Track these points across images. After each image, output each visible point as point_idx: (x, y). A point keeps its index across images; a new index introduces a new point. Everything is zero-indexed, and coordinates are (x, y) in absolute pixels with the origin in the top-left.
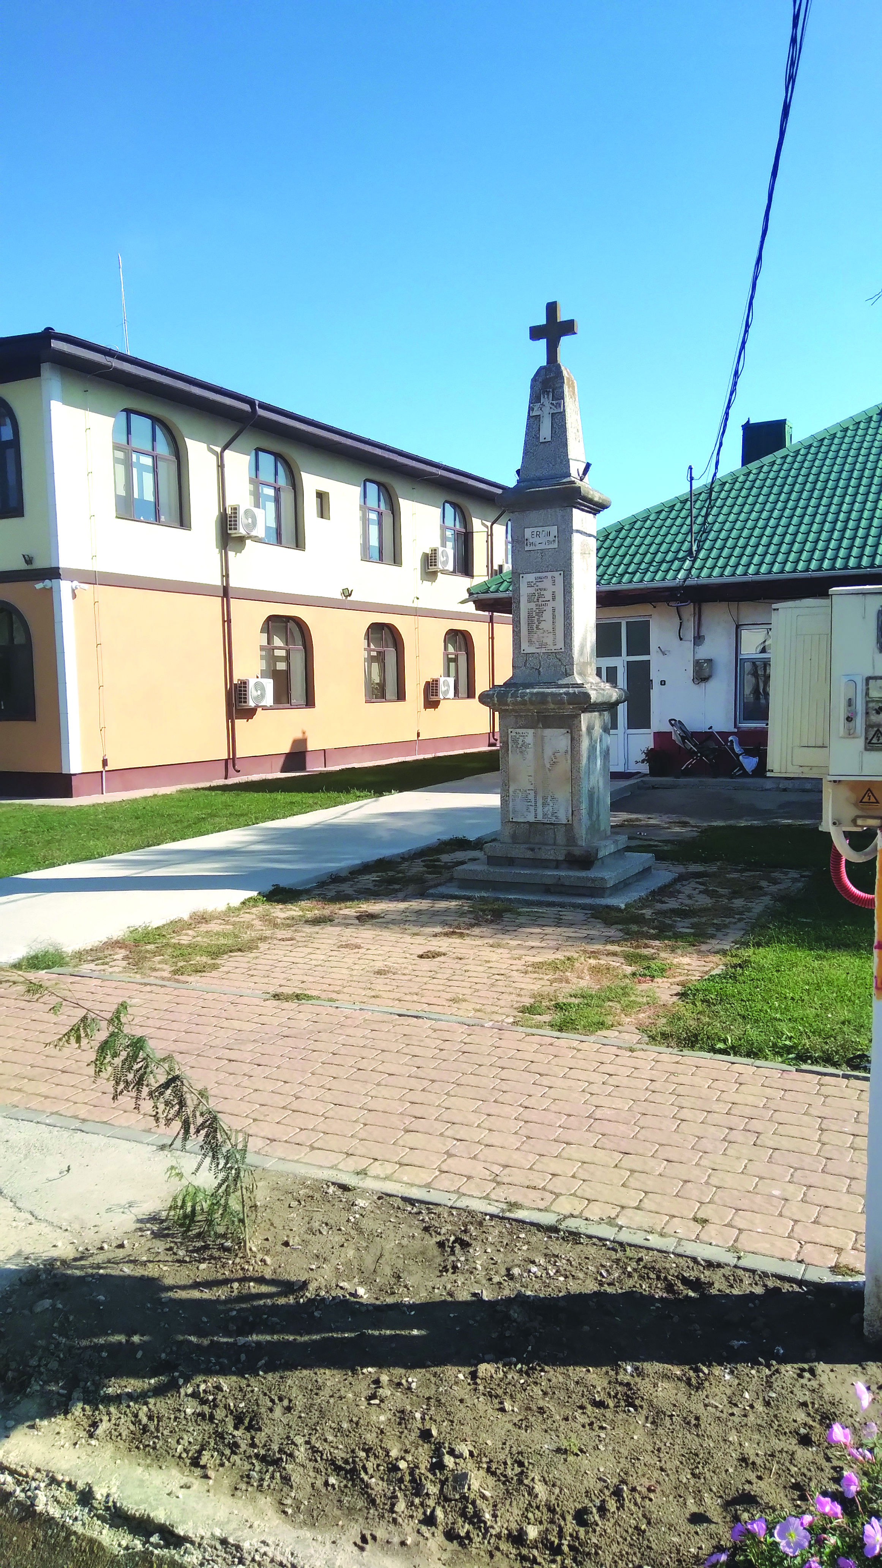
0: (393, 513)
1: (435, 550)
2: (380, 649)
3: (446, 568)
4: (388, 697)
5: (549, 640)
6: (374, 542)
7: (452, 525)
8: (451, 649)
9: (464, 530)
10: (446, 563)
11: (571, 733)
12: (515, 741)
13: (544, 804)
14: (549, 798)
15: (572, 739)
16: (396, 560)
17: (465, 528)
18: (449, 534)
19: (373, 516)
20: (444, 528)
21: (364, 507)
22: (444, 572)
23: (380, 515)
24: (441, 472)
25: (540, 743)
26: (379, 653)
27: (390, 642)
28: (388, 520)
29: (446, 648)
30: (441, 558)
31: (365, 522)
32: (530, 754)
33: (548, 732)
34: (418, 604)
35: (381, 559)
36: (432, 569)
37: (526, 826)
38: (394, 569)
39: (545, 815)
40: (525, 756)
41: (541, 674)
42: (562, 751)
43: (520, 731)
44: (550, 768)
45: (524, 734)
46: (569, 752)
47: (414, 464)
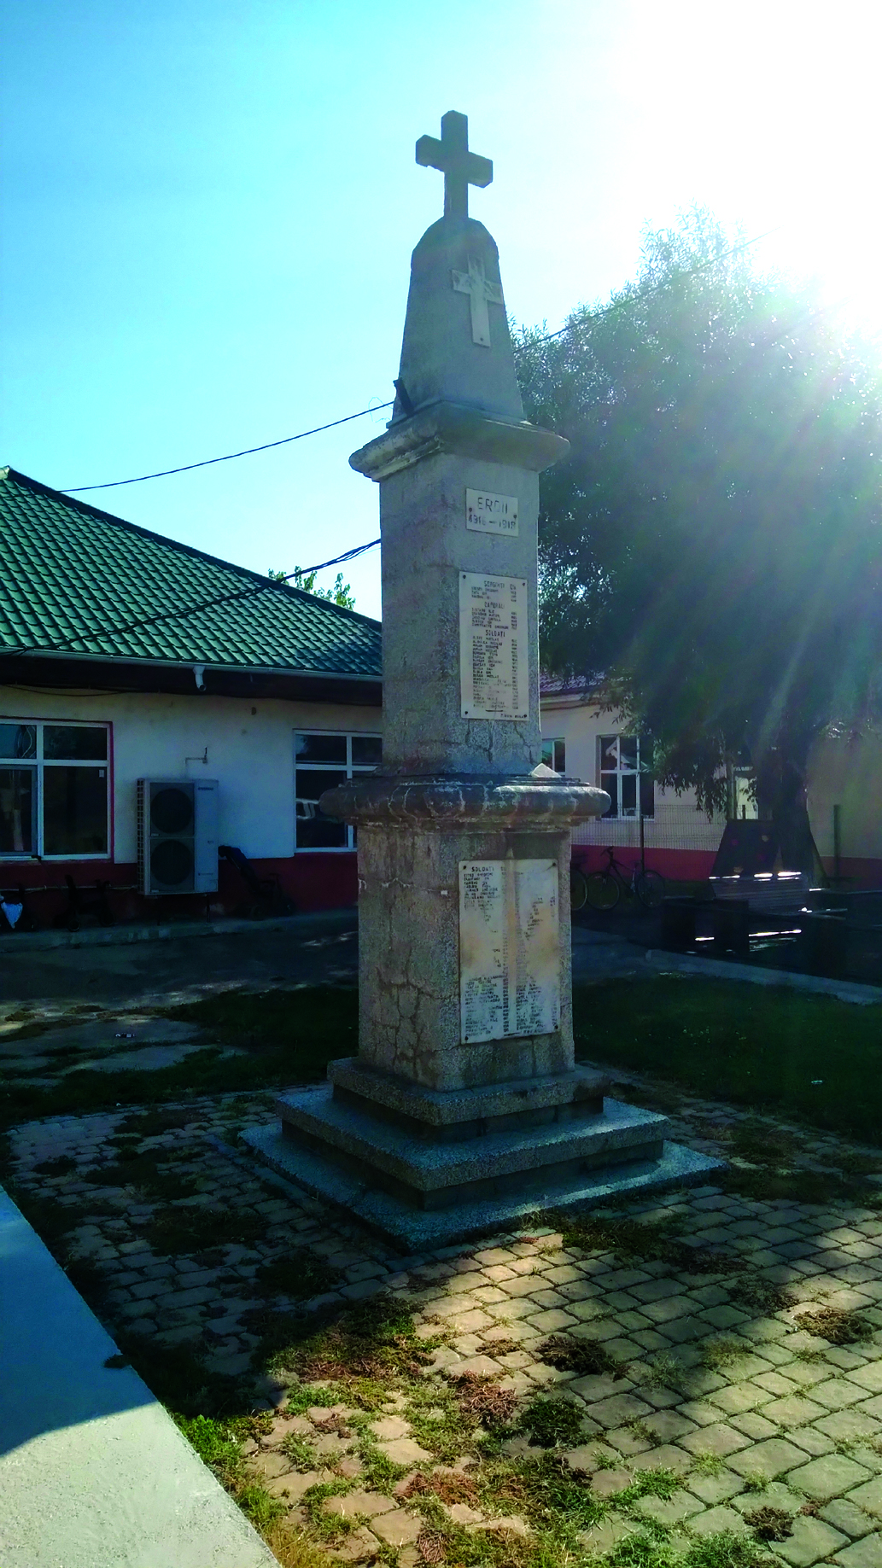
5: (506, 697)
11: (559, 867)
12: (471, 885)
13: (519, 1003)
15: (559, 875)
25: (513, 884)
32: (497, 908)
33: (526, 866)
37: (488, 1050)
39: (521, 1022)
40: (488, 912)
41: (494, 758)
42: (546, 900)
43: (480, 864)
44: (529, 932)
45: (486, 872)
46: (557, 901)
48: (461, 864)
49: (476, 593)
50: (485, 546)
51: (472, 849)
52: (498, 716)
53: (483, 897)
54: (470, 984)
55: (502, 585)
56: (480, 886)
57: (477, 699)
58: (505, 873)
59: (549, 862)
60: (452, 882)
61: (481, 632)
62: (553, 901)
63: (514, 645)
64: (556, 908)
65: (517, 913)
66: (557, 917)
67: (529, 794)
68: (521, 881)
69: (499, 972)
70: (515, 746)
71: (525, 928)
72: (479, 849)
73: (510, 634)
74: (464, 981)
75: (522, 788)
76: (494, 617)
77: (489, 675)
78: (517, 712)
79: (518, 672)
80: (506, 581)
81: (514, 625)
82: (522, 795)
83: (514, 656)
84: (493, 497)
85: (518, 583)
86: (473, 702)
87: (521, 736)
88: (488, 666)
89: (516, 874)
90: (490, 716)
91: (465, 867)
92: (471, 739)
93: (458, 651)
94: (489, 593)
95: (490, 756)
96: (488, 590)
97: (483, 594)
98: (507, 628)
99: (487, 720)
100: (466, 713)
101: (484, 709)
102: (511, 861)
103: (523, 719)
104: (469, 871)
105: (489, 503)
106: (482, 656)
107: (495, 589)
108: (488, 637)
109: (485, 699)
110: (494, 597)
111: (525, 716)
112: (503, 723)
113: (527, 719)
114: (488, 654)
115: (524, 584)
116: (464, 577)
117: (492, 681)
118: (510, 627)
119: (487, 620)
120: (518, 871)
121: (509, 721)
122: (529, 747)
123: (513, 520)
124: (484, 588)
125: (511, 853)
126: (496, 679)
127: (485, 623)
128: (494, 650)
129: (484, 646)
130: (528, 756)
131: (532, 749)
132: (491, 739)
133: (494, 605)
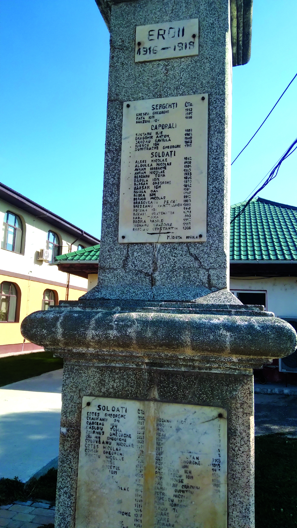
0: (22, 230)
1: (43, 250)
2: (8, 295)
3: (47, 259)
4: (9, 320)
5: (175, 217)
6: (10, 241)
7: (52, 242)
8: (47, 298)
9: (58, 245)
10: (48, 256)
12: (96, 426)
16: (22, 251)
17: (59, 244)
18: (51, 246)
19: (11, 230)
20: (48, 242)
21: (6, 224)
22: (47, 261)
23: (15, 229)
24: (48, 214)
25: (154, 438)
26: (7, 297)
27: (14, 291)
28: (19, 233)
29: (44, 298)
30: (45, 255)
31: (6, 231)
32: (129, 461)
33: (172, 411)
34: (31, 275)
35: (13, 250)
36: (40, 259)
38: (21, 256)
40: (117, 463)
41: (158, 283)
42: (206, 461)
43: (109, 403)
44: (176, 500)
45: (115, 413)
46: (224, 466)
47: (35, 207)
48: (86, 399)
49: (141, 119)
50: (157, 73)
51: (102, 383)
52: (163, 238)
53: (111, 444)
55: (175, 105)
56: (107, 428)
57: (138, 223)
58: (142, 418)
59: (211, 412)
60: (72, 418)
61: (146, 155)
62: (216, 464)
63: (188, 162)
64: (222, 475)
65: (158, 472)
66: (223, 488)
67: (156, 323)
68: (168, 431)
70: (187, 270)
71: (170, 493)
72: (112, 384)
73: (182, 152)
75: (151, 315)
76: (161, 138)
77: (153, 196)
78: (189, 233)
79: (191, 189)
80: (180, 100)
81: (188, 142)
82: (145, 323)
83: (188, 175)
84: (165, 26)
85: (195, 99)
86: (132, 226)
87: (196, 259)
88: (152, 188)
89: (160, 422)
90: (153, 239)
91: (89, 404)
92: (130, 264)
93: (119, 178)
94: (157, 116)
95: (153, 282)
96: (156, 113)
97: (150, 118)
98: (178, 146)
99: (151, 244)
100: (123, 237)
101: (146, 232)
102: (152, 404)
103: (198, 240)
104: (93, 409)
105: (161, 32)
106: (145, 179)
107: (166, 110)
108: (154, 158)
109: (148, 222)
110: (162, 119)
111: (201, 236)
112: (172, 246)
113: (204, 239)
114: (153, 176)
115: (203, 99)
116: (128, 106)
117: (155, 204)
118: (183, 144)
119: (153, 141)
120: (162, 416)
121: (180, 243)
122: (208, 270)
123: (192, 40)
124: (151, 112)
125: (155, 393)
126: (163, 200)
127: (151, 145)
128: (160, 171)
129: (148, 170)
130: (205, 280)
131: (212, 272)
132: (155, 263)
133: (163, 127)
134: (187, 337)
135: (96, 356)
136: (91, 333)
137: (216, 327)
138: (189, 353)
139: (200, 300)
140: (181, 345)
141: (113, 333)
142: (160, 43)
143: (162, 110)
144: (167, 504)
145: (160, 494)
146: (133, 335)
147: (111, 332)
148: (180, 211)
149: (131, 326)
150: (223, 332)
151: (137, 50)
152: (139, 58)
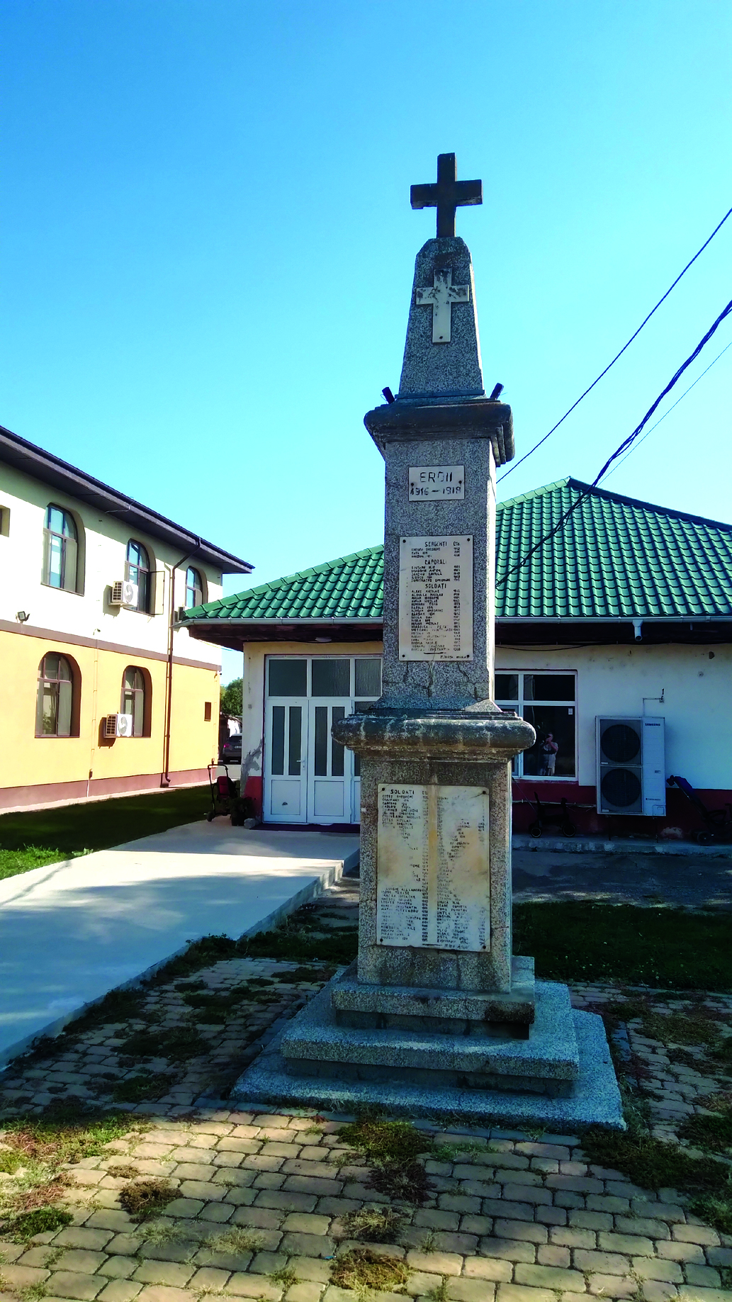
0: (77, 542)
1: (120, 584)
2: (56, 680)
3: (130, 603)
4: (60, 733)
5: (447, 640)
6: (56, 568)
7: (136, 563)
8: (128, 686)
9: (147, 570)
10: (130, 598)
11: (491, 796)
12: (390, 805)
13: (440, 917)
14: (450, 905)
15: (492, 804)
16: (79, 588)
17: (149, 567)
18: (132, 571)
19: (56, 542)
20: (128, 565)
21: (48, 532)
22: (127, 607)
23: (64, 541)
24: (130, 507)
25: (436, 811)
26: (53, 685)
27: (66, 672)
28: (71, 548)
29: (123, 685)
30: (125, 593)
31: (47, 547)
32: (417, 829)
33: (448, 791)
34: (98, 637)
35: (62, 585)
36: (115, 602)
37: (406, 953)
38: (75, 597)
39: (441, 935)
40: (407, 831)
41: (433, 695)
42: (474, 825)
43: (400, 787)
44: (453, 854)
45: (405, 795)
46: (487, 827)
47: (104, 494)
48: (380, 786)
49: (416, 554)
50: (429, 512)
51: (393, 774)
52: (438, 658)
53: (403, 818)
54: (387, 892)
55: (445, 543)
56: (399, 806)
57: (416, 644)
58: (426, 797)
59: (478, 790)
60: (371, 801)
61: (421, 586)
62: (481, 826)
63: (456, 594)
64: (486, 834)
65: (440, 834)
66: (487, 842)
67: (437, 726)
68: (445, 805)
69: (419, 885)
70: (458, 684)
71: (448, 848)
72: (401, 774)
73: (452, 585)
74: (381, 889)
75: (433, 721)
76: (434, 572)
77: (428, 621)
78: (459, 653)
79: (460, 617)
80: (450, 540)
81: (457, 577)
82: (429, 727)
83: (457, 604)
84: (436, 470)
85: (461, 539)
86: (411, 646)
87: (465, 674)
88: (427, 614)
89: (440, 799)
90: (429, 658)
91: (383, 789)
92: (409, 678)
93: (398, 604)
94: (430, 553)
95: (429, 694)
96: (429, 549)
97: (424, 553)
98: (448, 580)
99: (427, 662)
100: (404, 656)
101: (423, 652)
102: (433, 787)
103: (466, 659)
104: (387, 792)
105: (432, 475)
106: (421, 606)
107: (437, 547)
108: (428, 589)
109: (424, 644)
110: (434, 555)
111: (468, 656)
112: (445, 664)
113: (471, 658)
114: (427, 604)
115: (469, 540)
116: (404, 541)
117: (429, 628)
118: (452, 578)
119: (427, 574)
120: (440, 796)
121: (451, 662)
122: (474, 684)
123: (459, 485)
124: (425, 548)
125: (435, 779)
126: (436, 626)
127: (425, 577)
128: (433, 600)
129: (423, 598)
130: (472, 693)
131: (477, 685)
132: (430, 677)
133: (435, 562)
134: (460, 736)
135: (389, 753)
136: (387, 735)
137: (481, 728)
138: (461, 748)
139: (469, 709)
140: (456, 741)
141: (405, 735)
142: (431, 486)
143: (434, 547)
144: (447, 857)
145: (441, 851)
146: (421, 735)
147: (403, 733)
148: (451, 635)
149: (418, 729)
150: (485, 731)
151: (410, 490)
152: (412, 498)
